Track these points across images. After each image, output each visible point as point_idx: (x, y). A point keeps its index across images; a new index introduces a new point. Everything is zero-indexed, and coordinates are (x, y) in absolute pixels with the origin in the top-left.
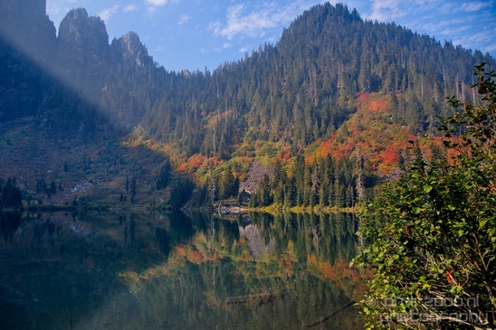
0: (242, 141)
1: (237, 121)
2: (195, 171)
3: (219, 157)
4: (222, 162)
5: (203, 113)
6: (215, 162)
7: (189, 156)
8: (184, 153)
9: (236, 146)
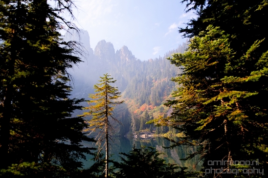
0: (169, 94)
1: (168, 83)
2: (141, 114)
3: (154, 104)
4: (155, 107)
5: (154, 81)
6: (152, 108)
7: (141, 105)
8: (139, 104)
9: (165, 97)
